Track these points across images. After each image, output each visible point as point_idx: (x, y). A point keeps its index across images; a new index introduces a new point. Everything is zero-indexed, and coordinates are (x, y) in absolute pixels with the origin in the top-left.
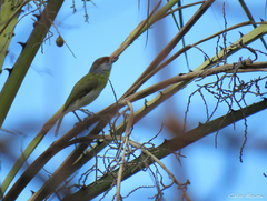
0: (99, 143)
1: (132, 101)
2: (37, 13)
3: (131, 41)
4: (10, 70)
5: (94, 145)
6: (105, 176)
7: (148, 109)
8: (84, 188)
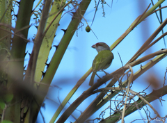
0: (112, 92)
1: (132, 66)
2: (74, 11)
3: (132, 29)
4: (57, 47)
5: (109, 93)
6: (116, 113)
7: (142, 71)
8: (103, 120)
